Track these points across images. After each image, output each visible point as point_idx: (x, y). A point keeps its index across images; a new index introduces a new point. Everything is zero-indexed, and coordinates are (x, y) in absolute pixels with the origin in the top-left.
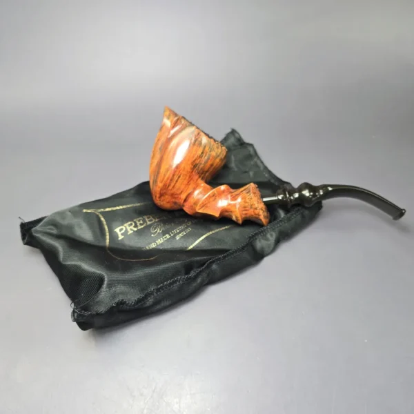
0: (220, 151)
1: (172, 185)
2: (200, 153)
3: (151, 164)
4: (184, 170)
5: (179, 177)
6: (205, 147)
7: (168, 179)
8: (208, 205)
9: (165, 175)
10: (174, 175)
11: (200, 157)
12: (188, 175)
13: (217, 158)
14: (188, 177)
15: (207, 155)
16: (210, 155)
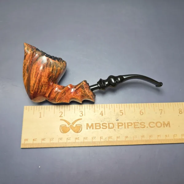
0: (62, 65)
1: (39, 91)
2: (51, 70)
3: (24, 79)
4: (44, 82)
5: (42, 86)
6: (53, 66)
7: (36, 89)
8: (62, 98)
9: (33, 87)
10: (39, 86)
11: (52, 72)
12: (47, 84)
13: (61, 69)
14: (47, 85)
15: (56, 70)
16: (57, 70)
